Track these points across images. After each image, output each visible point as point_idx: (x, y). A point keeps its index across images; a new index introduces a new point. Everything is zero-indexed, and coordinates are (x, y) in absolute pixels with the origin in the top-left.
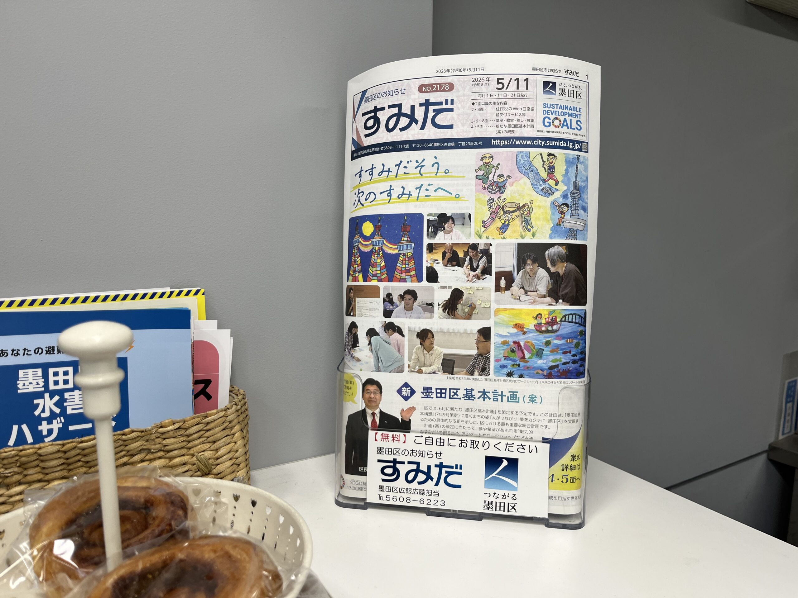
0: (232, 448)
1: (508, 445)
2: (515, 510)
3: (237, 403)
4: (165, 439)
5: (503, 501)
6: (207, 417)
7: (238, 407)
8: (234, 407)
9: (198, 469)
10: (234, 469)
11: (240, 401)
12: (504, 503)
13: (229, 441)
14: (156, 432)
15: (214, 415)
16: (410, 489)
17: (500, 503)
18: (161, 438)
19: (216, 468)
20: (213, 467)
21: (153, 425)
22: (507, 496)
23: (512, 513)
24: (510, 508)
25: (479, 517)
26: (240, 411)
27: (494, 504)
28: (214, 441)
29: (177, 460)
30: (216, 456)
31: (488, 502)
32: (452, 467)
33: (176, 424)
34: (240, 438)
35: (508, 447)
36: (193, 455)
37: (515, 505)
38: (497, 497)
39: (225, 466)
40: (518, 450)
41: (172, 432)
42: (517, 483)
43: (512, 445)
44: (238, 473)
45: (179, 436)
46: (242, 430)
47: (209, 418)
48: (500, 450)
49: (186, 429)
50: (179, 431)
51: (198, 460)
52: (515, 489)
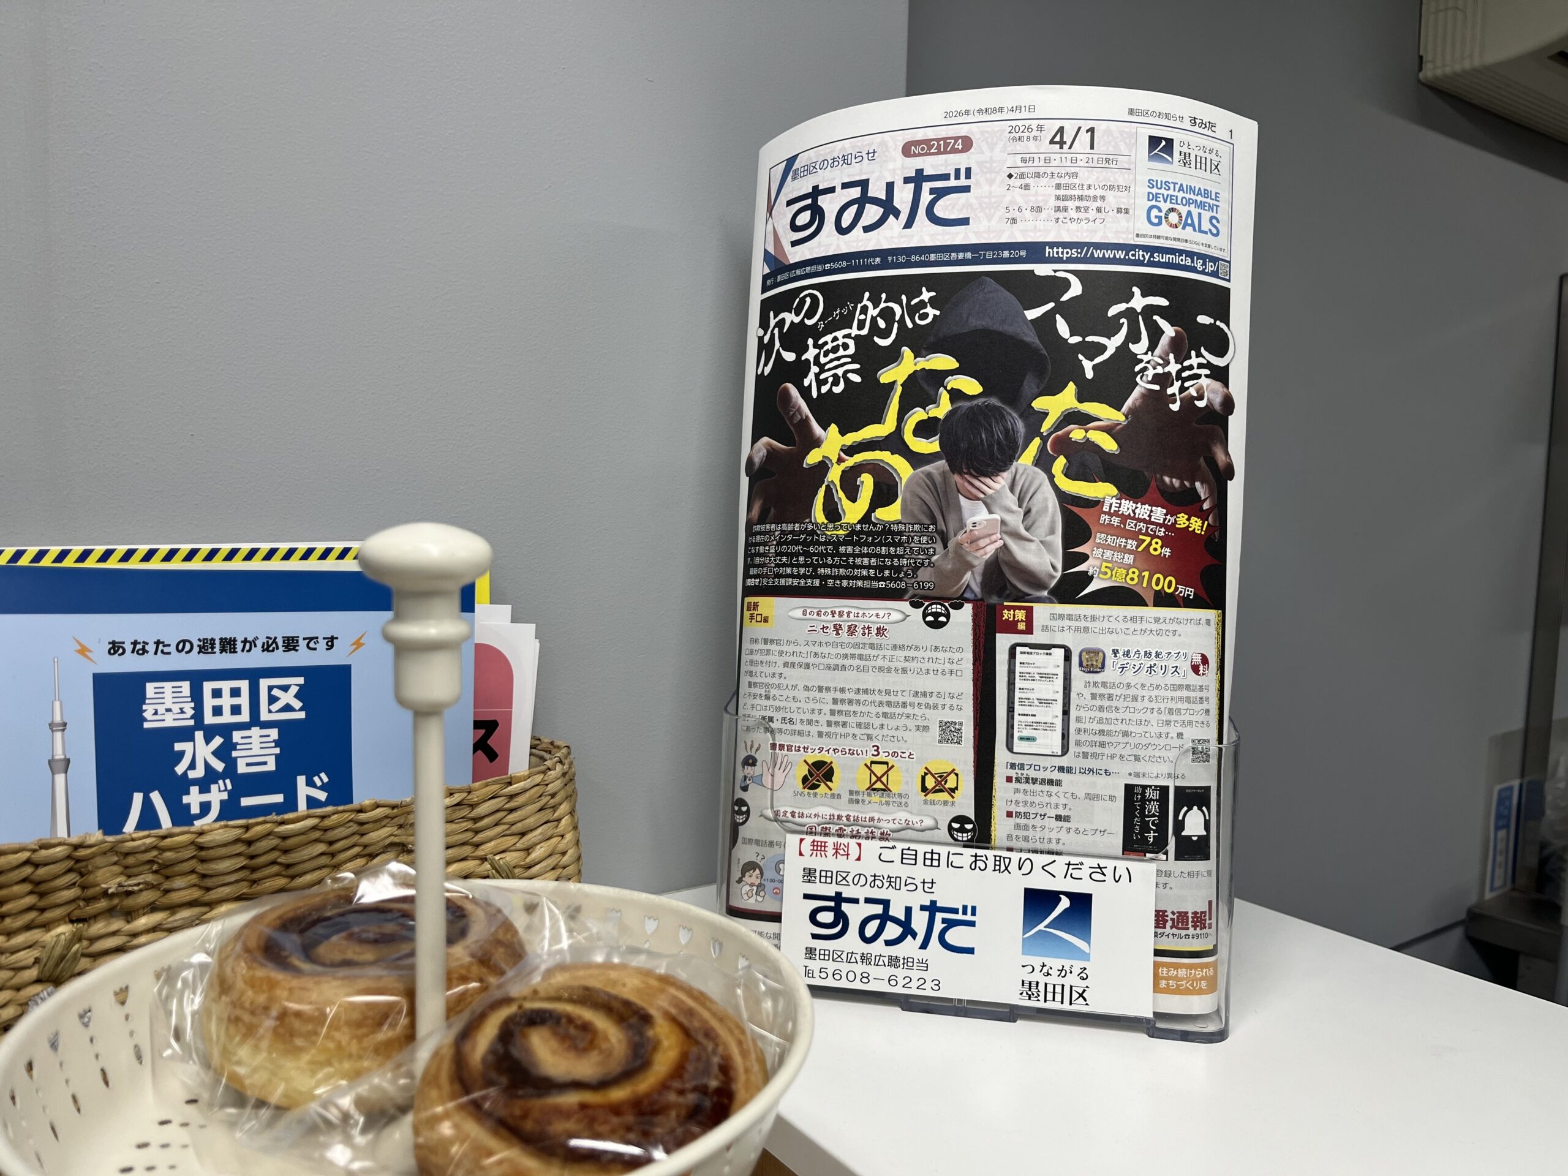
2: (1085, 1000)
12: (1063, 986)
16: (869, 955)
17: (1054, 986)
22: (1068, 972)
23: (1078, 1007)
24: (1075, 996)
25: (1009, 1013)
27: (1042, 988)
31: (1030, 983)
32: (956, 911)
35: (1070, 871)
37: (1084, 990)
38: (1048, 974)
42: (1089, 944)
52: (1086, 956)
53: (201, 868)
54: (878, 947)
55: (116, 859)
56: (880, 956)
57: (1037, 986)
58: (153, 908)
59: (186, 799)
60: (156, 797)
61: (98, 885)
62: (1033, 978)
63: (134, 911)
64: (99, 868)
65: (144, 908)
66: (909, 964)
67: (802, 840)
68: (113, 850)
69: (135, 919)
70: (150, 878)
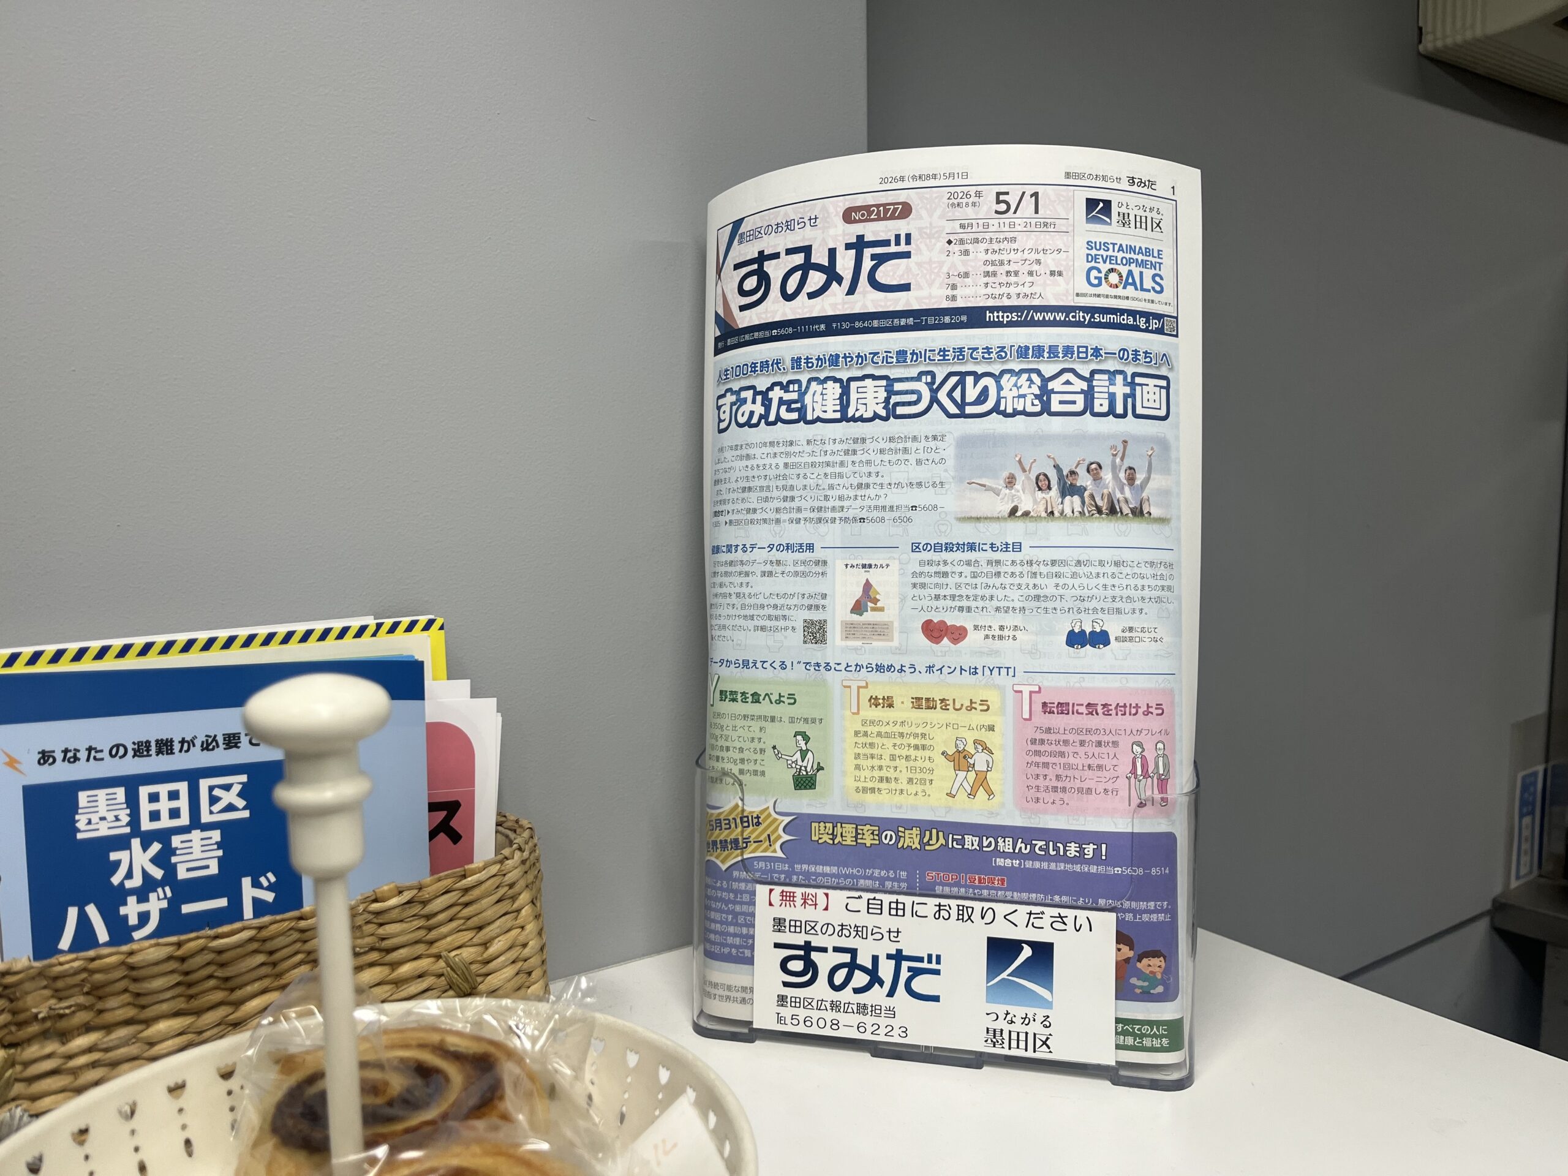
0: (516, 938)
1: (1032, 916)
2: (1049, 1048)
3: (523, 847)
4: (381, 925)
5: (1024, 1028)
6: (464, 877)
7: (524, 854)
8: (517, 854)
9: (449, 984)
10: (520, 981)
11: (526, 843)
12: (1027, 1033)
13: (509, 925)
14: (364, 911)
15: (480, 872)
17: (1018, 1033)
18: (375, 923)
19: (486, 982)
20: (479, 979)
21: (359, 897)
22: (1032, 1019)
23: (1042, 1054)
24: (1039, 1044)
25: (975, 1060)
26: (528, 862)
27: (1006, 1035)
28: (480, 925)
29: (405, 969)
30: (485, 955)
31: (995, 1030)
32: (920, 959)
33: (405, 893)
34: (531, 918)
35: (1032, 920)
36: (438, 957)
37: (1047, 1039)
38: (1012, 1022)
39: (503, 976)
40: (1053, 925)
41: (397, 910)
42: (1051, 992)
43: (1040, 916)
44: (529, 991)
45: (411, 919)
46: (532, 902)
47: (469, 879)
48: (1016, 926)
49: (425, 903)
50: (410, 908)
51: (448, 965)
52: (1049, 1005)
53: (134, 987)
55: (45, 983)
56: (849, 1003)
57: (1002, 1034)
58: (87, 1028)
59: (123, 911)
60: (92, 910)
61: (27, 1010)
62: (998, 1025)
63: (69, 1033)
64: (27, 993)
65: (78, 1029)
68: (41, 974)
69: (70, 1041)
70: (81, 999)
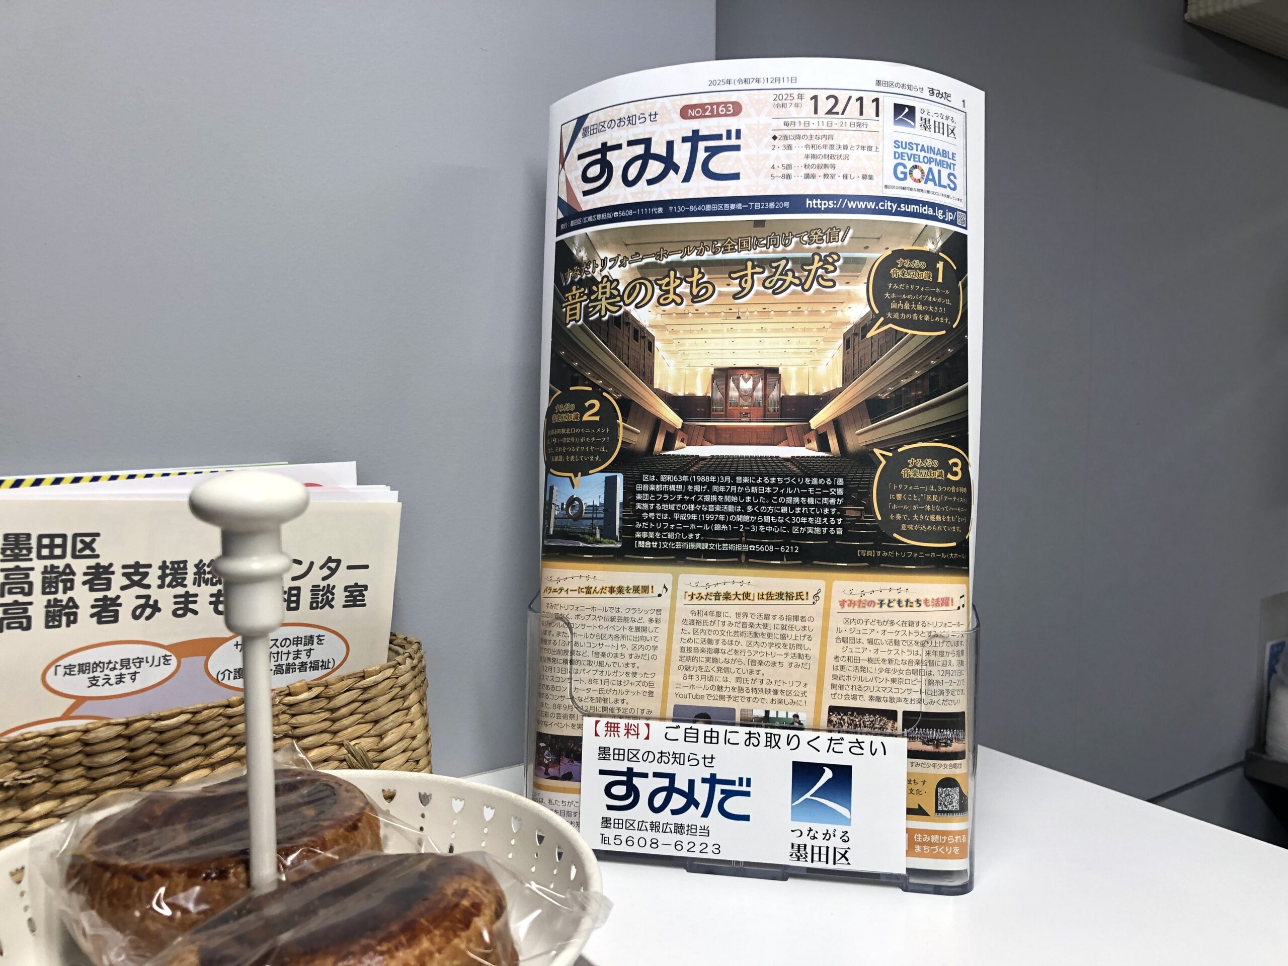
42: (850, 810)
52: (848, 822)
54: (665, 816)
66: (693, 831)
67: (597, 722)
